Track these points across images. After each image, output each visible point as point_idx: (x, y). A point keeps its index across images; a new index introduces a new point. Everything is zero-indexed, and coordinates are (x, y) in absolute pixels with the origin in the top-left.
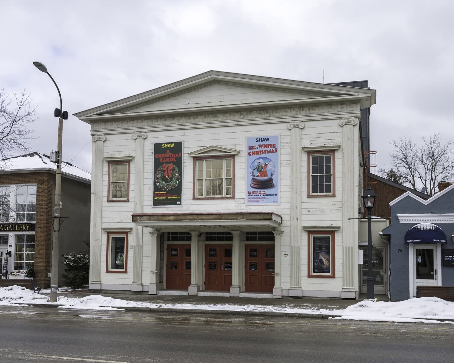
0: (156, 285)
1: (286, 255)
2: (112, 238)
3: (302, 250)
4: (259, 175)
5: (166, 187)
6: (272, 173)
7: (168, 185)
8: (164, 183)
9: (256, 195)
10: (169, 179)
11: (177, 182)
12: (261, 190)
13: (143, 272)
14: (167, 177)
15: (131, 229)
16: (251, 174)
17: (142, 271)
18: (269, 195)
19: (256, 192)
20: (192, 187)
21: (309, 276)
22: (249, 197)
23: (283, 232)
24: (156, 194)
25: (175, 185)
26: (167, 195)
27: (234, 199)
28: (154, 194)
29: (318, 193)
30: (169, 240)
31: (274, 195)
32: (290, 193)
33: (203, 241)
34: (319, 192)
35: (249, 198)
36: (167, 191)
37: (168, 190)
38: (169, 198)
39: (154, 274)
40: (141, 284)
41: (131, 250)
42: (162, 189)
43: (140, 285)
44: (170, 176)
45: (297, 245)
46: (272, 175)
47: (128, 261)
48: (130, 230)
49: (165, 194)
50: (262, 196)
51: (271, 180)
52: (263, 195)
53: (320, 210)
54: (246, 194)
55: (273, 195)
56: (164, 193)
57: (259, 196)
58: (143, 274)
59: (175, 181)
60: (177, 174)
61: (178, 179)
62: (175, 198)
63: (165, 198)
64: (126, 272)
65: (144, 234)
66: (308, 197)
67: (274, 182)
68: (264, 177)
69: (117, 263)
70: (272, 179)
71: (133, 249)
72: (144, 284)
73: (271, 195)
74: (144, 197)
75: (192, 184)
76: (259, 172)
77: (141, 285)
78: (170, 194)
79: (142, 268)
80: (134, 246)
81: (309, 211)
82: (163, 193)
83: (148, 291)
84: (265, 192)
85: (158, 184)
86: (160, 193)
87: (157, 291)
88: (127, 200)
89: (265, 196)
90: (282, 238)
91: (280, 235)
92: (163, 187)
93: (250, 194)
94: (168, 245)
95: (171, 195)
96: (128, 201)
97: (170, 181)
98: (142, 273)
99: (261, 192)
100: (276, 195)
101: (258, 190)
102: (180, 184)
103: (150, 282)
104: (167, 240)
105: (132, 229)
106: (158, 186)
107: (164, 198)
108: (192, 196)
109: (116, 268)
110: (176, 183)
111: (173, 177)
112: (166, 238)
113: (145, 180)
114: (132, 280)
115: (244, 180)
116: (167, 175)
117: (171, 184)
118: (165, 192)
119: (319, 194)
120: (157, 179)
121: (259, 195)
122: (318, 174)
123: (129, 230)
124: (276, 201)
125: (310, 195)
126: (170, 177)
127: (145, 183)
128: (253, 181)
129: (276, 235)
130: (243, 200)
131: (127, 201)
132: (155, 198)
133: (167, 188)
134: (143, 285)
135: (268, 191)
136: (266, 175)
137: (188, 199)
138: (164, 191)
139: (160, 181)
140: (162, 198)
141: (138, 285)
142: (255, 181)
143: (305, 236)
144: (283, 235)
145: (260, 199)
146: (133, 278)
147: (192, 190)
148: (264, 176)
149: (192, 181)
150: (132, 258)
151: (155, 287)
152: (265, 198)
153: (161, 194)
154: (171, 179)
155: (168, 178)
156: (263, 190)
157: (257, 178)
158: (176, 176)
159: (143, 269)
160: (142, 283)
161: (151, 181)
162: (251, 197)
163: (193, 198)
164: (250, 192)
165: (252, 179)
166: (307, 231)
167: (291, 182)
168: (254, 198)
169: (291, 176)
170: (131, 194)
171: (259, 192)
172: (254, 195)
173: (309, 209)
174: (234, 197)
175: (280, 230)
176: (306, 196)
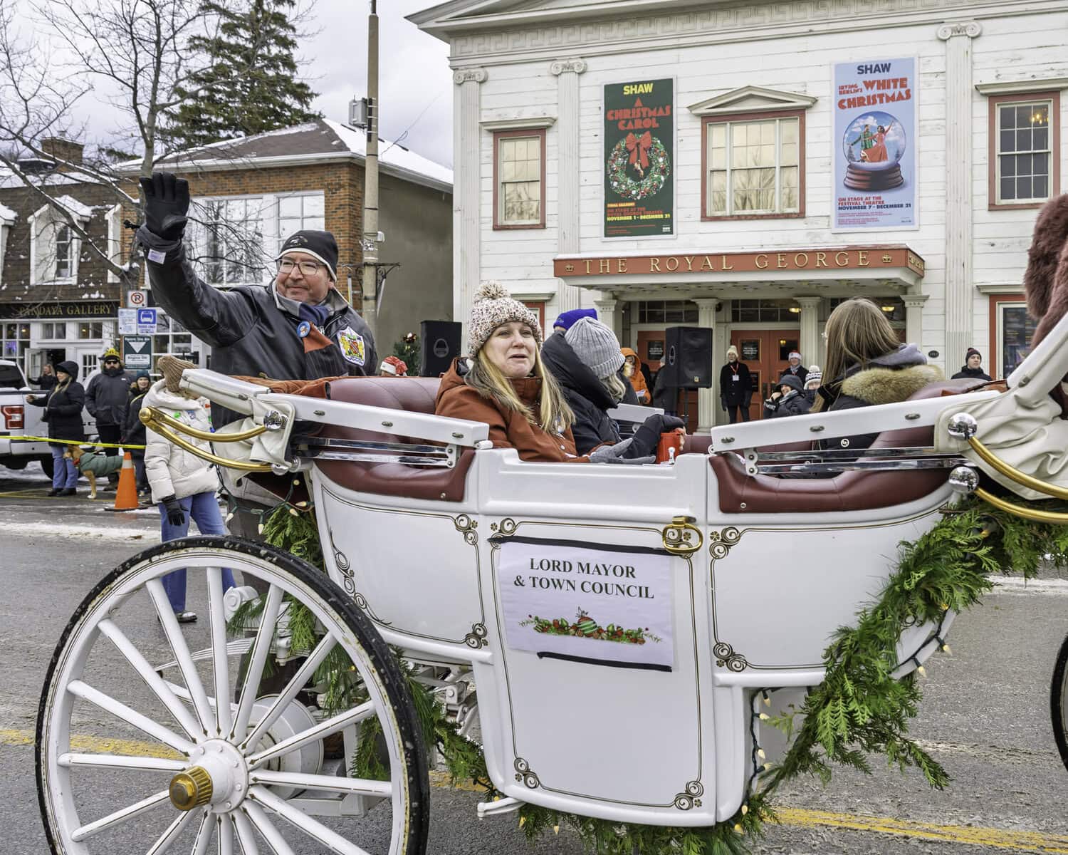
1: (934, 353)
3: (976, 342)
4: (866, 157)
5: (634, 192)
6: (898, 152)
7: (640, 186)
8: (629, 181)
9: (859, 208)
10: (642, 171)
11: (663, 178)
12: (872, 196)
14: (637, 166)
15: (552, 295)
18: (891, 206)
19: (858, 199)
20: (699, 190)
22: (842, 211)
23: (926, 298)
24: (610, 208)
25: (658, 187)
26: (637, 211)
27: (804, 217)
28: (606, 209)
29: (1014, 198)
30: (642, 320)
31: (904, 206)
32: (943, 201)
33: (726, 322)
34: (1018, 197)
35: (841, 215)
36: (637, 202)
37: (639, 198)
38: (642, 217)
42: (626, 197)
44: (646, 164)
45: (962, 331)
46: (898, 156)
48: (549, 298)
49: (632, 209)
50: (874, 209)
51: (895, 168)
52: (876, 205)
53: (1020, 242)
54: (835, 205)
55: (902, 206)
56: (630, 207)
57: (867, 210)
59: (656, 176)
60: (661, 160)
61: (663, 172)
62: (656, 216)
63: (633, 218)
66: (989, 210)
67: (904, 173)
68: (879, 161)
70: (899, 166)
73: (895, 206)
74: (582, 217)
75: (699, 183)
76: (866, 148)
78: (644, 209)
81: (993, 245)
82: (627, 207)
84: (880, 198)
85: (615, 184)
86: (621, 205)
88: (541, 224)
89: (880, 210)
90: (924, 311)
91: (919, 304)
92: (628, 192)
93: (842, 205)
94: (640, 333)
95: (646, 210)
96: (543, 226)
97: (645, 177)
99: (872, 200)
100: (908, 205)
101: (864, 195)
102: (669, 182)
104: (638, 320)
106: (616, 188)
107: (630, 218)
108: (698, 211)
110: (660, 182)
111: (651, 166)
112: (635, 317)
113: (583, 176)
115: (828, 169)
116: (638, 162)
117: (647, 183)
118: (632, 204)
119: (1017, 201)
120: (613, 171)
121: (865, 207)
122: (1016, 152)
123: (547, 298)
124: (909, 221)
125: (996, 204)
126: (644, 167)
127: (582, 182)
128: (850, 172)
129: (910, 304)
130: (827, 219)
131: (542, 227)
132: (609, 219)
133: (637, 194)
135: (888, 197)
136: (882, 156)
137: (690, 220)
138: (631, 200)
139: (621, 176)
140: (625, 218)
142: (856, 172)
143: (983, 306)
144: (928, 304)
145: (868, 217)
147: (700, 196)
148: (878, 159)
149: (699, 175)
152: (880, 214)
153: (623, 208)
154: (647, 171)
155: (639, 168)
156: (877, 195)
158: (658, 162)
161: (599, 178)
162: (846, 211)
163: (702, 217)
164: (844, 199)
165: (850, 166)
166: (987, 293)
167: (947, 172)
168: (853, 215)
169: (945, 159)
170: (550, 209)
171: (867, 199)
172: (855, 208)
173: (992, 241)
174: (804, 213)
175: (920, 292)
176: (986, 206)
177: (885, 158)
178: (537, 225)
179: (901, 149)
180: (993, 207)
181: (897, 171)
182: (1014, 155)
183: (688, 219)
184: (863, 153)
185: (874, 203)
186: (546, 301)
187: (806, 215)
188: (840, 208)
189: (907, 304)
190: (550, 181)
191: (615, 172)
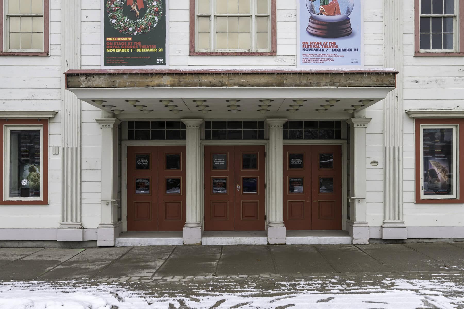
0: (113, 226)
1: (375, 163)
2: (12, 132)
3: (405, 154)
4: (323, 11)
5: (131, 29)
6: (348, 9)
7: (136, 24)
8: (126, 20)
9: (318, 50)
10: (138, 12)
11: (156, 19)
12: (328, 41)
13: (84, 201)
14: (134, 7)
15: (56, 113)
16: (309, 8)
17: (81, 199)
18: (343, 50)
19: (318, 43)
20: (188, 31)
21: (418, 201)
22: (305, 52)
23: (369, 120)
24: (109, 41)
25: (152, 26)
26: (133, 44)
27: (275, 55)
28: (106, 42)
29: (430, 49)
30: (131, 137)
31: (353, 50)
32: (381, 47)
35: (304, 55)
36: (133, 37)
37: (135, 34)
38: (138, 50)
39: (108, 204)
40: (79, 226)
41: (55, 156)
42: (124, 32)
43: (78, 228)
44: (141, 6)
45: (396, 145)
46: (348, 12)
47: (50, 179)
48: (53, 116)
49: (129, 43)
50: (330, 52)
51: (346, 21)
52: (331, 49)
53: (436, 81)
54: (300, 47)
55: (351, 50)
56: (128, 41)
57: (325, 52)
58: (84, 206)
59: (150, 16)
60: (155, 3)
61: (157, 13)
62: (151, 50)
63: (130, 50)
64: (45, 202)
65: (84, 125)
66: (415, 56)
67: (353, 25)
68: (334, 15)
69: (23, 184)
70: (349, 19)
71: (60, 156)
72: (86, 225)
73: (347, 50)
74: (83, 47)
75: (187, 25)
76: (324, 5)
77: (80, 228)
78: (140, 43)
79: (81, 193)
80: (63, 149)
81: (417, 82)
82: (125, 41)
83: (96, 241)
84: (335, 43)
85: (114, 21)
86: (119, 39)
87: (115, 240)
88: (45, 52)
89: (335, 52)
90: (367, 130)
91: (364, 125)
92: (125, 29)
93: (306, 47)
94: (130, 148)
95: (142, 44)
96: (46, 54)
97: (140, 17)
98: (81, 204)
99: (328, 44)
100: (356, 50)
101: (323, 40)
102: (162, 23)
103: (99, 223)
104: (127, 137)
105: (57, 113)
106: (115, 25)
107: (128, 50)
108: (188, 48)
109: (22, 196)
110: (154, 22)
111: (146, 8)
112: (125, 135)
113: (84, 13)
114: (59, 219)
115: (294, 19)
116: (134, 5)
117: (143, 22)
118: (129, 39)
119: (431, 51)
120: (113, 10)
121: (323, 50)
122: (432, 15)
123: (51, 116)
124: (357, 62)
125: (419, 52)
126: (139, 9)
127: (84, 19)
128: (312, 22)
129: (358, 125)
130: (293, 58)
131: (45, 54)
132: (108, 50)
133: (134, 31)
134: (84, 228)
135: (341, 43)
136: (336, 11)
137: (181, 54)
138: (128, 36)
139: (119, 15)
140: (123, 50)
141: (72, 228)
142: (316, 22)
143: (410, 128)
144: (370, 126)
145: (325, 58)
146: (61, 215)
147: (188, 35)
148: (333, 13)
149: (187, 18)
150: (59, 174)
151: (112, 231)
152: (335, 55)
153: (121, 41)
154: (143, 12)
155: (136, 9)
156: (332, 41)
157: (319, 16)
158: (152, 5)
159: (84, 196)
160: (81, 225)
161: (99, 16)
162: (308, 52)
163: (190, 52)
164: (307, 43)
165: (311, 18)
166: (414, 118)
167: (384, 26)
168: (314, 55)
169: (383, 16)
170: (53, 39)
171: (324, 43)
172: (315, 50)
173: (417, 79)
174: (276, 52)
175: (364, 116)
176: (413, 54)
177: (339, 13)
178: (41, 53)
179: (350, 7)
180: (417, 55)
181: (348, 23)
182: (429, 17)
183: (179, 54)
184: (322, 8)
185: (330, 47)
186: (50, 118)
187: (278, 54)
188: (304, 50)
189: (355, 125)
190: (54, 15)
191: (114, 11)
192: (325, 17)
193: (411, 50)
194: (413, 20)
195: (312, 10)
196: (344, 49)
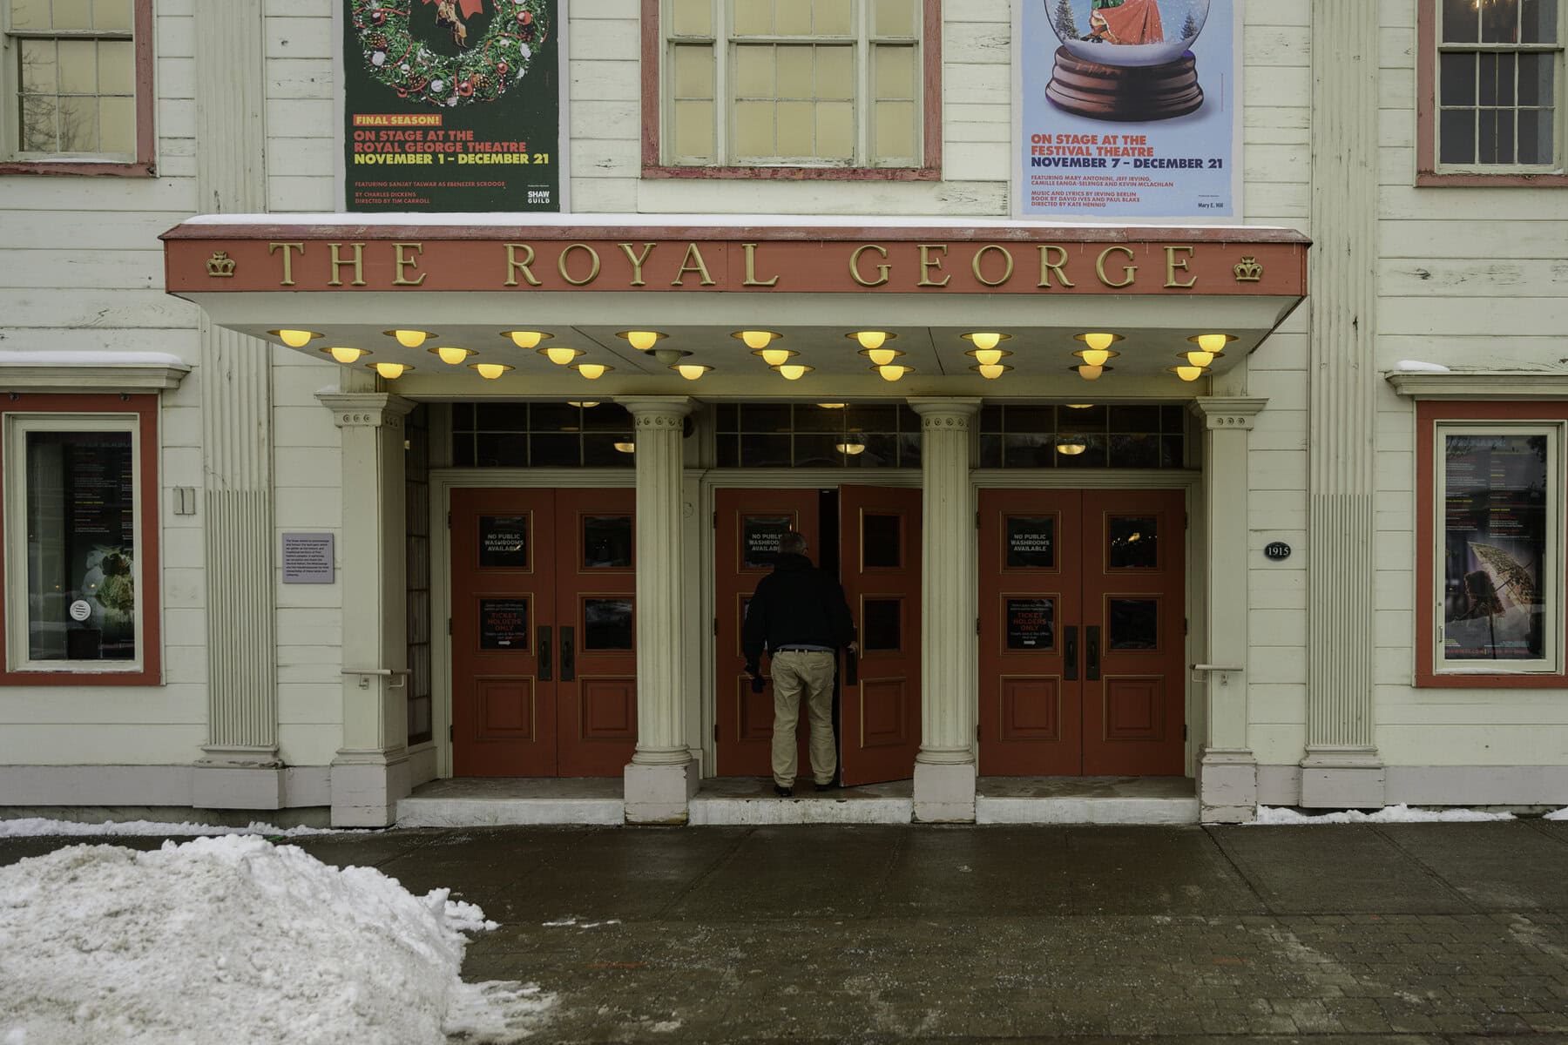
0: (384, 760)
1: (1278, 552)
2: (34, 439)
3: (1381, 522)
4: (1104, 28)
5: (437, 86)
6: (1190, 21)
7: (456, 68)
8: (422, 53)
9: (1086, 163)
10: (462, 28)
11: (526, 51)
12: (1122, 132)
13: (283, 675)
14: (447, 11)
15: (180, 375)
16: (1054, 17)
17: (275, 667)
18: (1172, 163)
19: (1085, 140)
20: (636, 93)
21: (1425, 679)
22: (1041, 170)
23: (1258, 406)
24: (365, 128)
25: (511, 75)
26: (446, 139)
27: (939, 180)
28: (350, 128)
29: (1472, 162)
31: (1206, 164)
32: (1303, 156)
33: (701, 467)
34: (1482, 160)
35: (1036, 180)
36: (446, 113)
37: (453, 102)
38: (463, 159)
39: (365, 684)
40: (269, 759)
41: (185, 521)
42: (414, 98)
43: (262, 766)
44: (473, 6)
45: (1350, 492)
46: (1190, 32)
47: (167, 599)
48: (173, 384)
49: (432, 134)
50: (1126, 170)
51: (1181, 64)
52: (1131, 159)
53: (1491, 271)
54: (1021, 151)
55: (1199, 163)
56: (426, 129)
57: (1108, 171)
58: (285, 692)
59: (504, 42)
61: (527, 32)
62: (508, 159)
63: (436, 159)
64: (151, 677)
65: (279, 413)
66: (1418, 187)
67: (1206, 76)
68: (1141, 42)
70: (1193, 58)
71: (198, 520)
72: (294, 752)
73: (1183, 164)
74: (274, 148)
75: (633, 74)
76: (1105, 6)
77: (270, 766)
78: (471, 135)
79: (274, 646)
80: (209, 495)
81: (1425, 276)
82: (415, 128)
83: (329, 808)
84: (1142, 140)
85: (379, 58)
86: (397, 120)
87: (391, 805)
88: (140, 164)
89: (1142, 172)
90: (1255, 440)
91: (1242, 421)
92: (418, 85)
93: (1042, 156)
94: (457, 495)
95: (477, 139)
96: (147, 169)
97: (471, 43)
98: (274, 684)
99: (1120, 144)
100: (1216, 163)
101: (1101, 130)
102: (546, 63)
103: (339, 746)
105: (188, 372)
106: (381, 71)
107: (428, 159)
108: (634, 151)
109: (72, 655)
110: (518, 61)
111: (489, 12)
113: (275, 29)
114: (201, 735)
115: (1002, 56)
117: (478, 63)
118: (433, 120)
119: (1478, 168)
120: (374, 20)
121: (1102, 163)
122: (1480, 45)
123: (163, 383)
124: (1219, 205)
125: (1431, 173)
126: (467, 15)
127: (274, 49)
128: (1064, 67)
129: (1221, 421)
130: (999, 191)
131: (142, 171)
132: (359, 159)
133: (449, 92)
134: (285, 766)
135: (1163, 138)
136: (1149, 30)
137: (613, 173)
138: (429, 108)
139: (397, 37)
140: (411, 159)
141: (245, 765)
142: (1079, 66)
143: (1400, 429)
144: (1262, 422)
145: (1108, 189)
146: (205, 720)
147: (636, 108)
148: (1136, 37)
149: (633, 48)
150: (199, 579)
151: (380, 776)
152: (1144, 182)
153: (404, 129)
154: (479, 25)
155: (453, 17)
156: (1134, 130)
157: (1090, 46)
158: (511, 3)
159: (284, 656)
160: (276, 753)
161: (328, 39)
162: (1052, 170)
163: (644, 166)
164: (1047, 139)
165: (1062, 51)
166: (1412, 397)
167: (1314, 82)
168: (1071, 181)
169: (1310, 49)
170: (170, 119)
171: (1106, 139)
172: (1075, 163)
173: (1424, 265)
174: (939, 168)
175: (1244, 392)
176: (1411, 178)
177: (1157, 35)
178: (128, 166)
179: (1197, 17)
180: (1426, 180)
181: (1187, 71)
182: (1472, 53)
183: (605, 172)
184: (1099, 18)
185: (1125, 152)
186: (162, 390)
187: (947, 173)
188: (1035, 162)
189: (1211, 422)
190: (169, 36)
191: (377, 23)
192: (1111, 51)
193: (1404, 165)
194: (1412, 61)
195: (1064, 25)
196: (1175, 160)
